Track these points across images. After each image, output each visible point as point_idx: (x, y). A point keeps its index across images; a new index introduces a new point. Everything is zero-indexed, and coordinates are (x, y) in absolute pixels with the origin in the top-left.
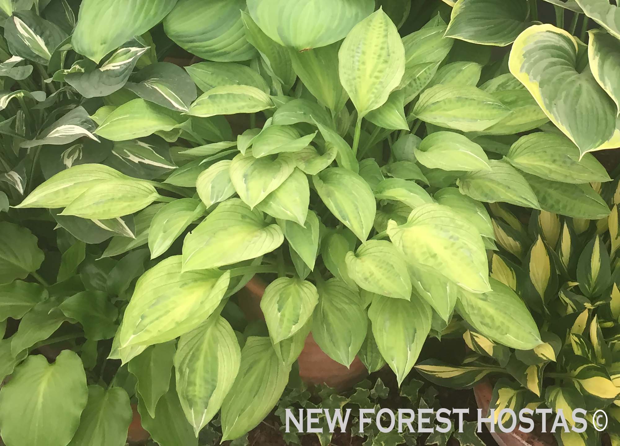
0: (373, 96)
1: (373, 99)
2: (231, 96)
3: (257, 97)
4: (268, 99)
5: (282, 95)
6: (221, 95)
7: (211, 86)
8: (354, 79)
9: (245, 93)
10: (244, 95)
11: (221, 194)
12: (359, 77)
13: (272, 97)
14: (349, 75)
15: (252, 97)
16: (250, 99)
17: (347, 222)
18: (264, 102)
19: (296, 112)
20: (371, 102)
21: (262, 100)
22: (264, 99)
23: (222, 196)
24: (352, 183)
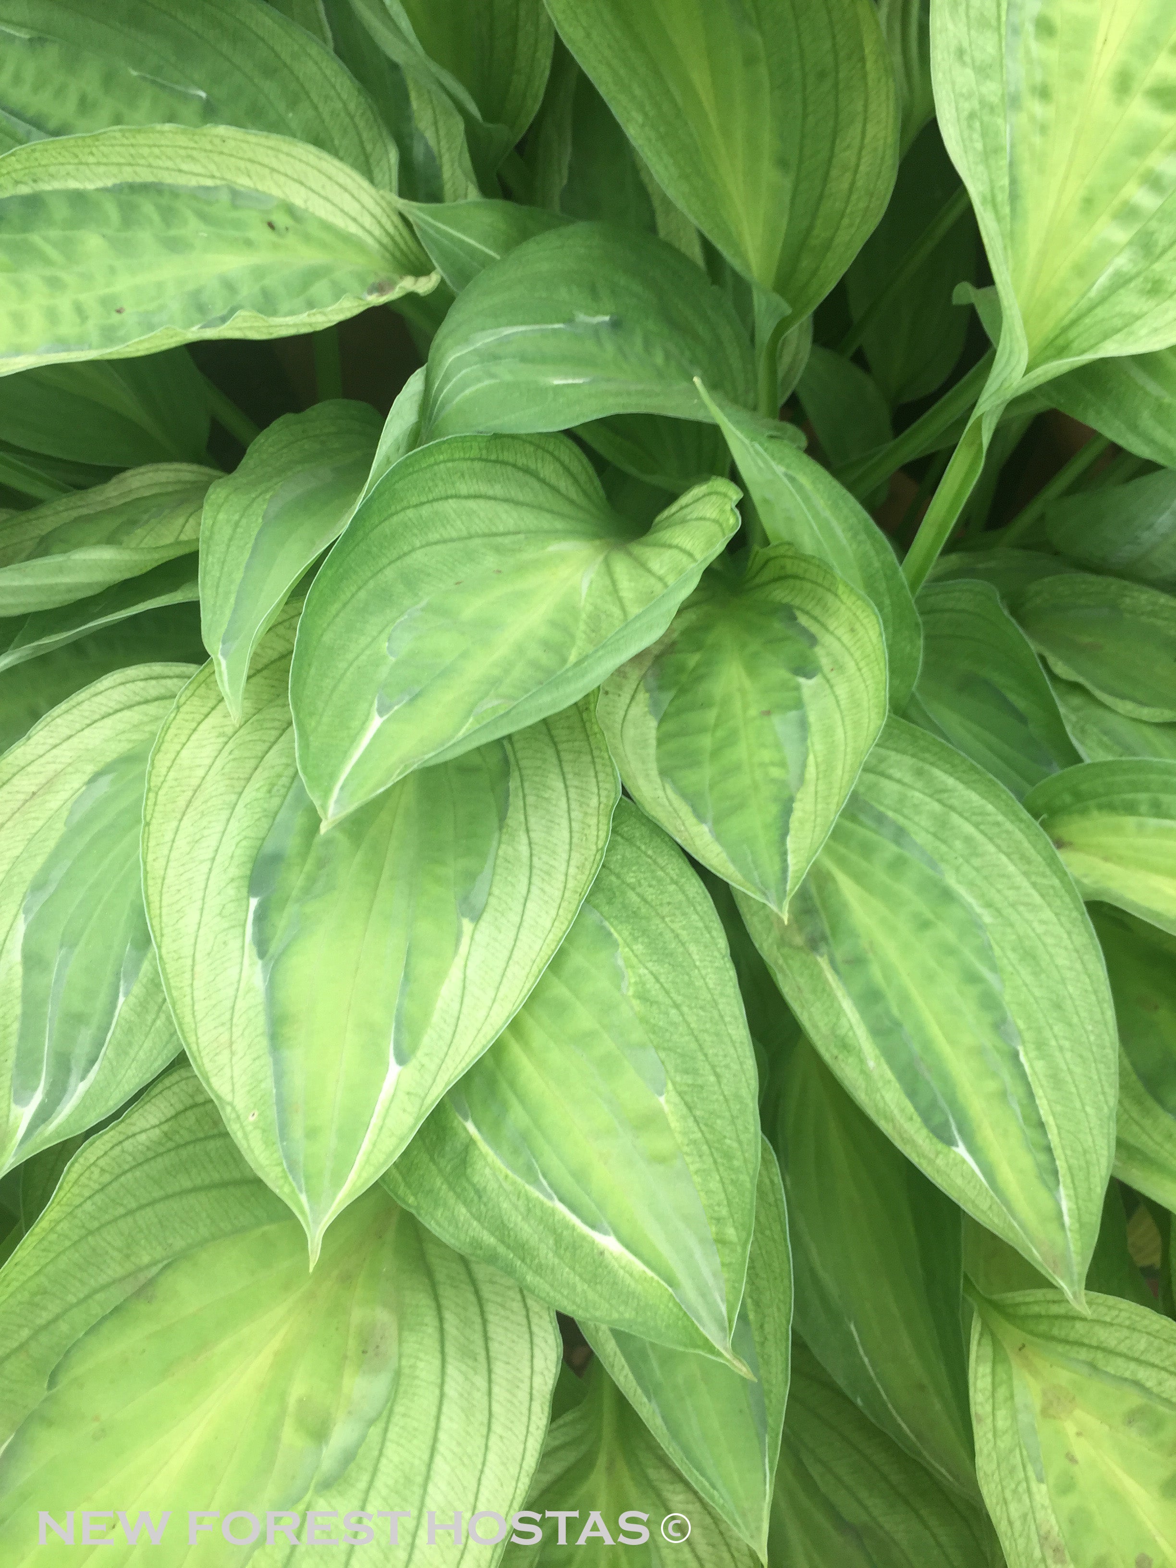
0: (1121, 235)
1: (1122, 262)
2: (148, 207)
3: (321, 210)
4: (391, 224)
5: (473, 193)
6: (78, 199)
7: (38, 124)
8: (1013, 102)
9: (243, 182)
10: (235, 194)
11: (85, 1036)
12: (1044, 93)
13: (415, 210)
14: (982, 71)
15: (290, 210)
16: (271, 226)
17: (961, 1150)
18: (370, 241)
19: (570, 320)
20: (1103, 280)
21: (353, 229)
22: (367, 221)
23: (92, 1062)
24: (937, 807)
